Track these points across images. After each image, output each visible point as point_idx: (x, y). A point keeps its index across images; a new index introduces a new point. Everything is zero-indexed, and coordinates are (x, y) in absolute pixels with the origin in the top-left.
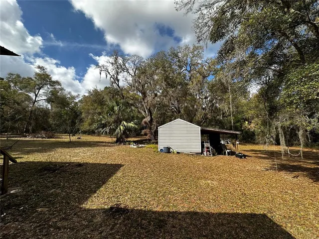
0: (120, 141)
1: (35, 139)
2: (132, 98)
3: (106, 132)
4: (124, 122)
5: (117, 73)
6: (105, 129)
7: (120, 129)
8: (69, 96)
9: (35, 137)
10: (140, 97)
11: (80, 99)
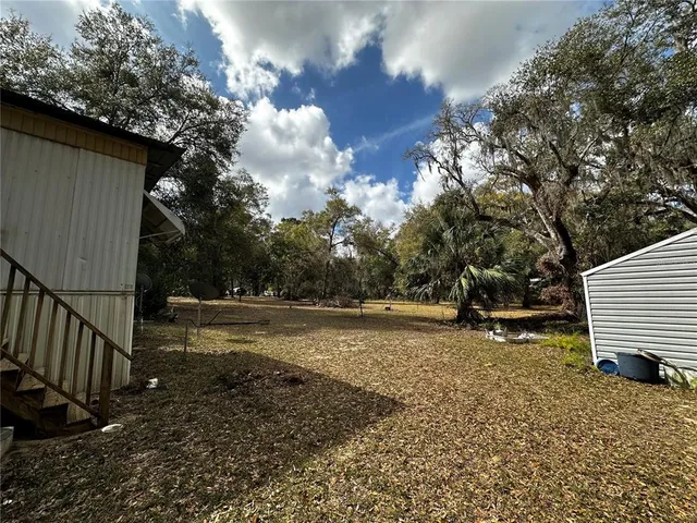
0: (466, 318)
1: (326, 309)
2: (503, 205)
3: (426, 295)
4: (471, 268)
5: (456, 154)
6: (424, 286)
7: (460, 285)
8: (379, 230)
9: (326, 305)
10: (528, 196)
11: (397, 232)
